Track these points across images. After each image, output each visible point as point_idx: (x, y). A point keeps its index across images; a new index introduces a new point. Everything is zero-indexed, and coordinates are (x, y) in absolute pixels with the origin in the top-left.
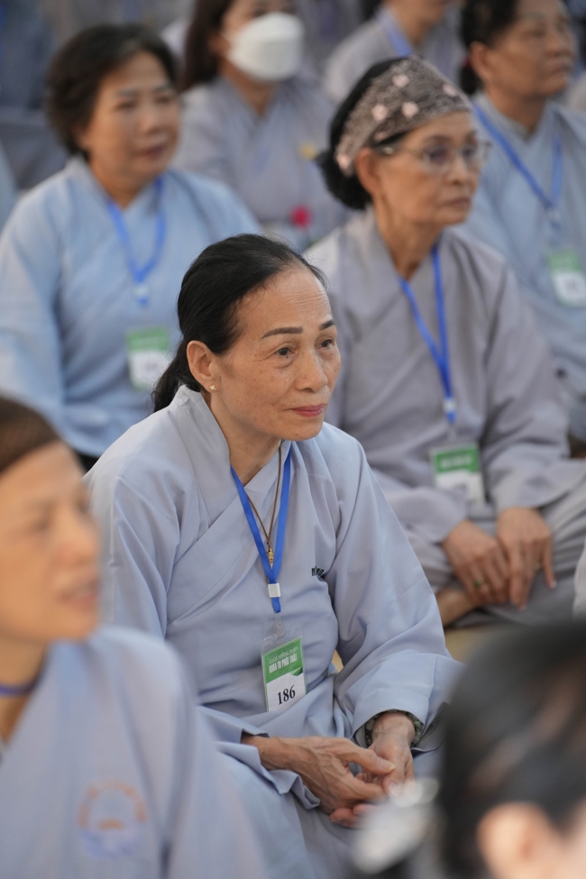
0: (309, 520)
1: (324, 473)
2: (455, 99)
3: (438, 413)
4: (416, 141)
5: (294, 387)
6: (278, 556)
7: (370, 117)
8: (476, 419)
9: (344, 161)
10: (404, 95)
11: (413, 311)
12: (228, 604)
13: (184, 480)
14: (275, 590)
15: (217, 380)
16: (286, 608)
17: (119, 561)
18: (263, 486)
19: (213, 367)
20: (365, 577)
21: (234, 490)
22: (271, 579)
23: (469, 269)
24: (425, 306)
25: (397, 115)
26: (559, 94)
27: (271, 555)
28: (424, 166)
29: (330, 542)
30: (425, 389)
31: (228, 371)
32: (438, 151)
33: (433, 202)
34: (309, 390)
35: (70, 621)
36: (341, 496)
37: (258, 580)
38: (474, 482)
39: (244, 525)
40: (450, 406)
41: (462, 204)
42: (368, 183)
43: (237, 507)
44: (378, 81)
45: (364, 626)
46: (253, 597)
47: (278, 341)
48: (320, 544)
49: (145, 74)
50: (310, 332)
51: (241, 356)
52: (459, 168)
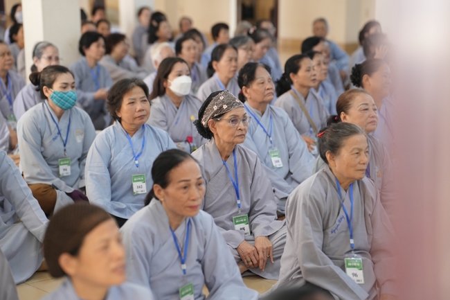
0: (195, 243)
1: (200, 227)
2: (239, 104)
3: (235, 204)
4: (227, 117)
5: (189, 199)
6: (185, 255)
7: (212, 109)
8: (248, 207)
9: (204, 123)
10: (223, 102)
11: (227, 170)
12: (169, 272)
13: (155, 230)
14: (184, 267)
15: (163, 197)
16: (187, 273)
17: (134, 258)
18: (180, 232)
19: (162, 192)
20: (215, 261)
21: (170, 233)
22: (183, 262)
23: (245, 157)
24: (231, 169)
25: (221, 108)
26: (270, 102)
27: (183, 255)
28: (230, 124)
29: (202, 250)
30: (231, 197)
31: (167, 194)
32: (234, 120)
33: (233, 135)
34: (194, 200)
35: (116, 278)
36: (206, 234)
37: (178, 263)
38: (247, 227)
39: (174, 245)
40: (239, 202)
41: (243, 136)
42: (212, 130)
43: (172, 239)
44: (214, 98)
45: (215, 278)
46: (177, 270)
47: (183, 184)
48: (199, 251)
49: (137, 93)
50: (194, 181)
51: (171, 189)
52: (241, 125)
